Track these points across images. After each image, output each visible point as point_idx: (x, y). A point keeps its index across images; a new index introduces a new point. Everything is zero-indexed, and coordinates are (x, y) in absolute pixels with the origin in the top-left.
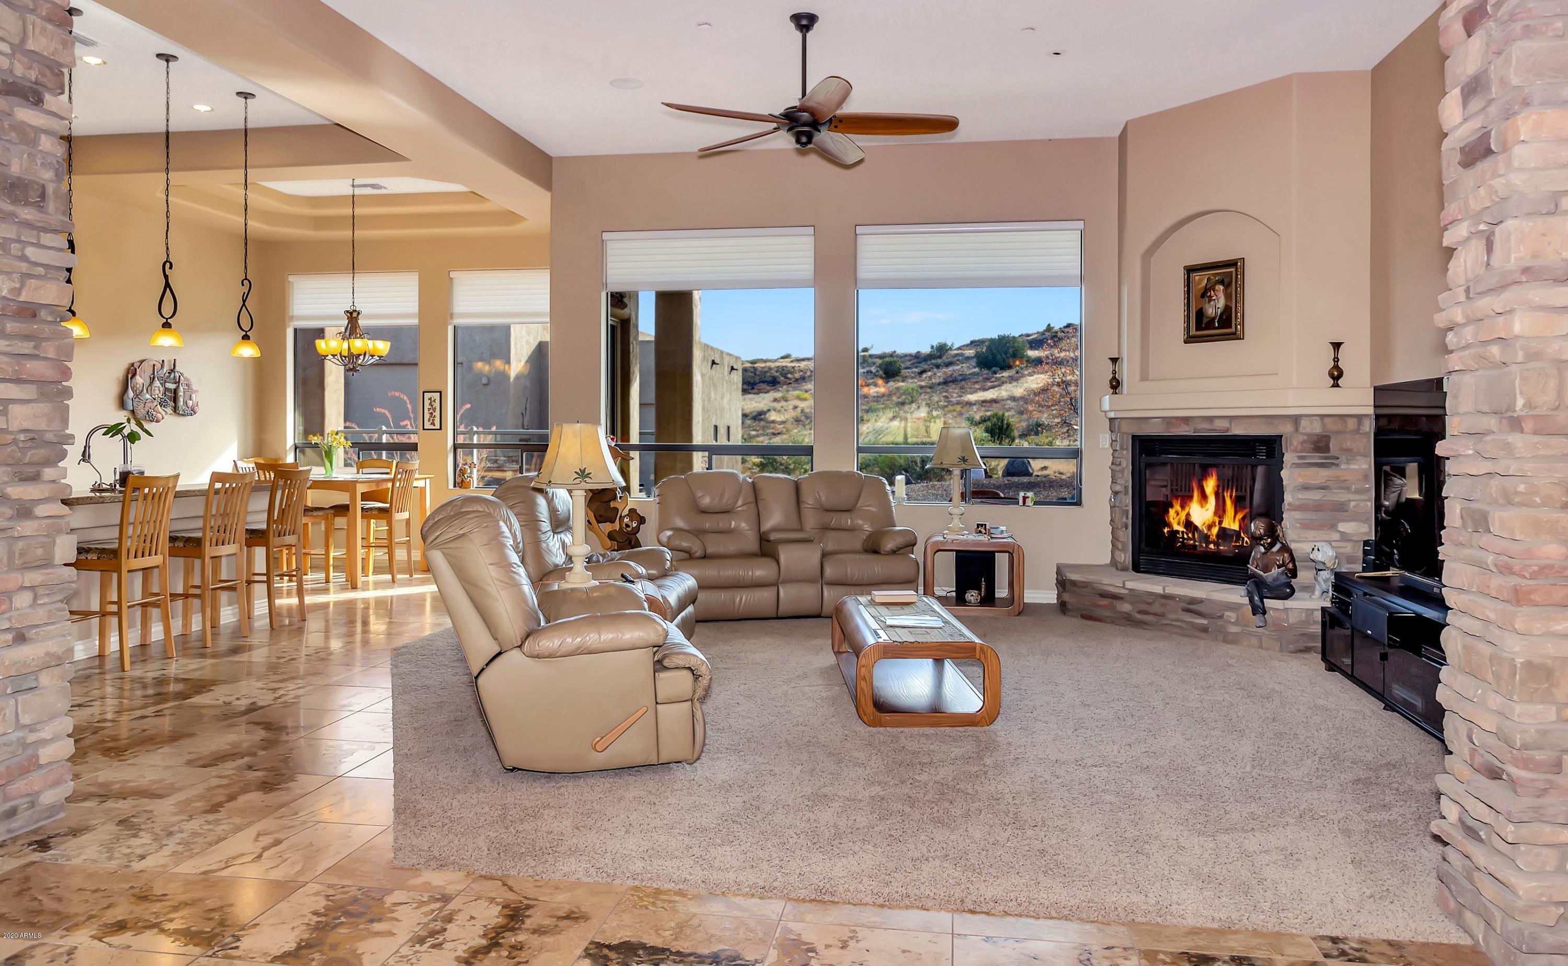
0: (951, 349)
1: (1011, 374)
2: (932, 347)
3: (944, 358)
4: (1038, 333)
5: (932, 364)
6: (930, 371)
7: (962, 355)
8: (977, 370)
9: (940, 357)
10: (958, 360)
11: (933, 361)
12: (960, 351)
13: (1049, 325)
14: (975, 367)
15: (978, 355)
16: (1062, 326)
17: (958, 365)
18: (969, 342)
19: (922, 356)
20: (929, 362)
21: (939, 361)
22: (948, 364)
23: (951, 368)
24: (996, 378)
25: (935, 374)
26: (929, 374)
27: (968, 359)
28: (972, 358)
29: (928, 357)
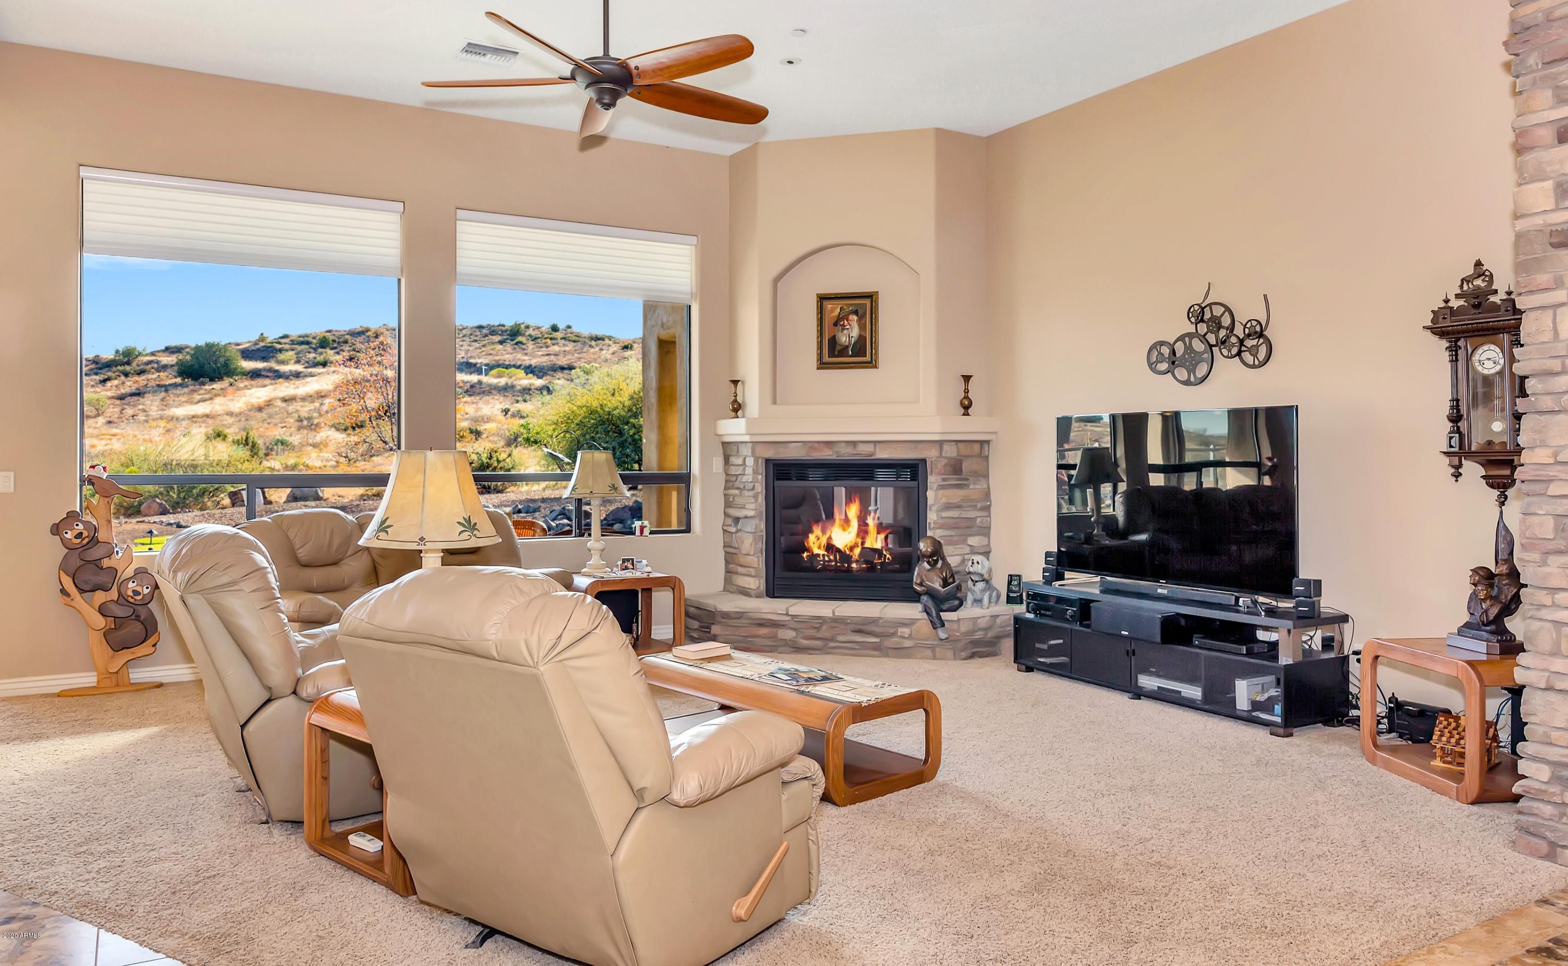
0: (140, 354)
1: (223, 386)
2: (117, 352)
3: (134, 364)
4: (249, 342)
5: (119, 370)
6: (116, 379)
7: (158, 362)
8: (179, 380)
9: (128, 363)
10: (153, 368)
11: (119, 368)
12: (153, 358)
13: (262, 334)
14: (176, 377)
15: (180, 363)
16: (277, 337)
17: (153, 373)
18: (163, 348)
19: (103, 361)
20: (114, 369)
21: (128, 368)
22: (141, 372)
23: (143, 377)
24: (206, 390)
25: (123, 383)
26: (116, 382)
27: (165, 367)
28: (172, 366)
29: (109, 365)
